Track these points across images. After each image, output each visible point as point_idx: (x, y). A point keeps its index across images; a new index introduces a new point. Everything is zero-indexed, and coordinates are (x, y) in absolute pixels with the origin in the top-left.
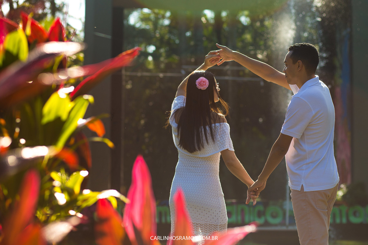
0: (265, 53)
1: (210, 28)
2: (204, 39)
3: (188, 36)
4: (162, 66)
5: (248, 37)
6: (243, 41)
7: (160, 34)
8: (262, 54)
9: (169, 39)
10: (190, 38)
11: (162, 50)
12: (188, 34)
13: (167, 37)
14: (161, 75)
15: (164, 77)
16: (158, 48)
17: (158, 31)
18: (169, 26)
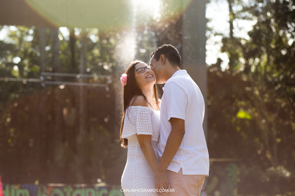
0: (111, 65)
1: (66, 44)
2: (60, 52)
3: (47, 51)
4: (25, 74)
5: (96, 52)
6: (92, 55)
7: (24, 48)
8: (108, 65)
9: (32, 52)
10: (49, 52)
11: (26, 62)
12: (48, 48)
13: (30, 50)
14: (25, 81)
15: (28, 82)
16: (22, 59)
17: (23, 45)
18: (32, 42)
